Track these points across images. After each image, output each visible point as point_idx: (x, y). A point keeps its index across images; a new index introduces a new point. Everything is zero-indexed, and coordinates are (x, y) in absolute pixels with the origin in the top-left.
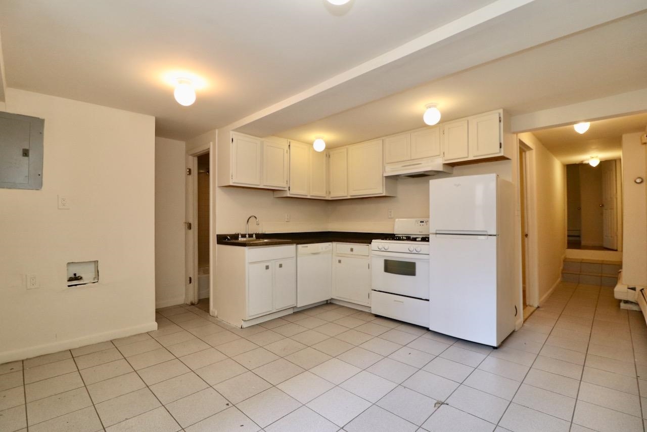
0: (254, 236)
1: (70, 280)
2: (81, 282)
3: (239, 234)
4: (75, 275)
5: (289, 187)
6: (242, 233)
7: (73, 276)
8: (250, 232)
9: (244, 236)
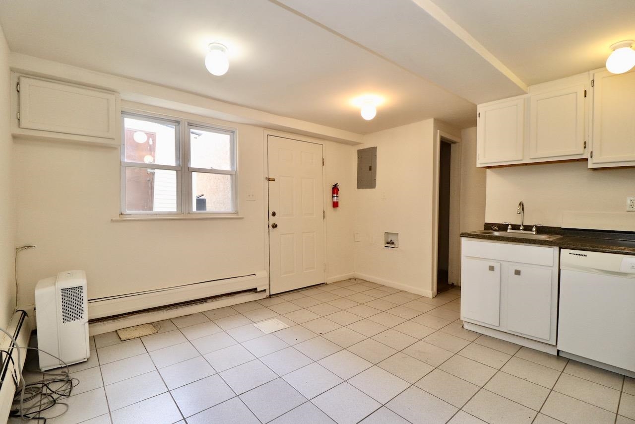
0: (534, 229)
1: (388, 243)
2: (393, 246)
3: (508, 225)
4: (391, 240)
5: (592, 152)
6: (512, 224)
7: (390, 241)
8: (527, 223)
9: (515, 227)
